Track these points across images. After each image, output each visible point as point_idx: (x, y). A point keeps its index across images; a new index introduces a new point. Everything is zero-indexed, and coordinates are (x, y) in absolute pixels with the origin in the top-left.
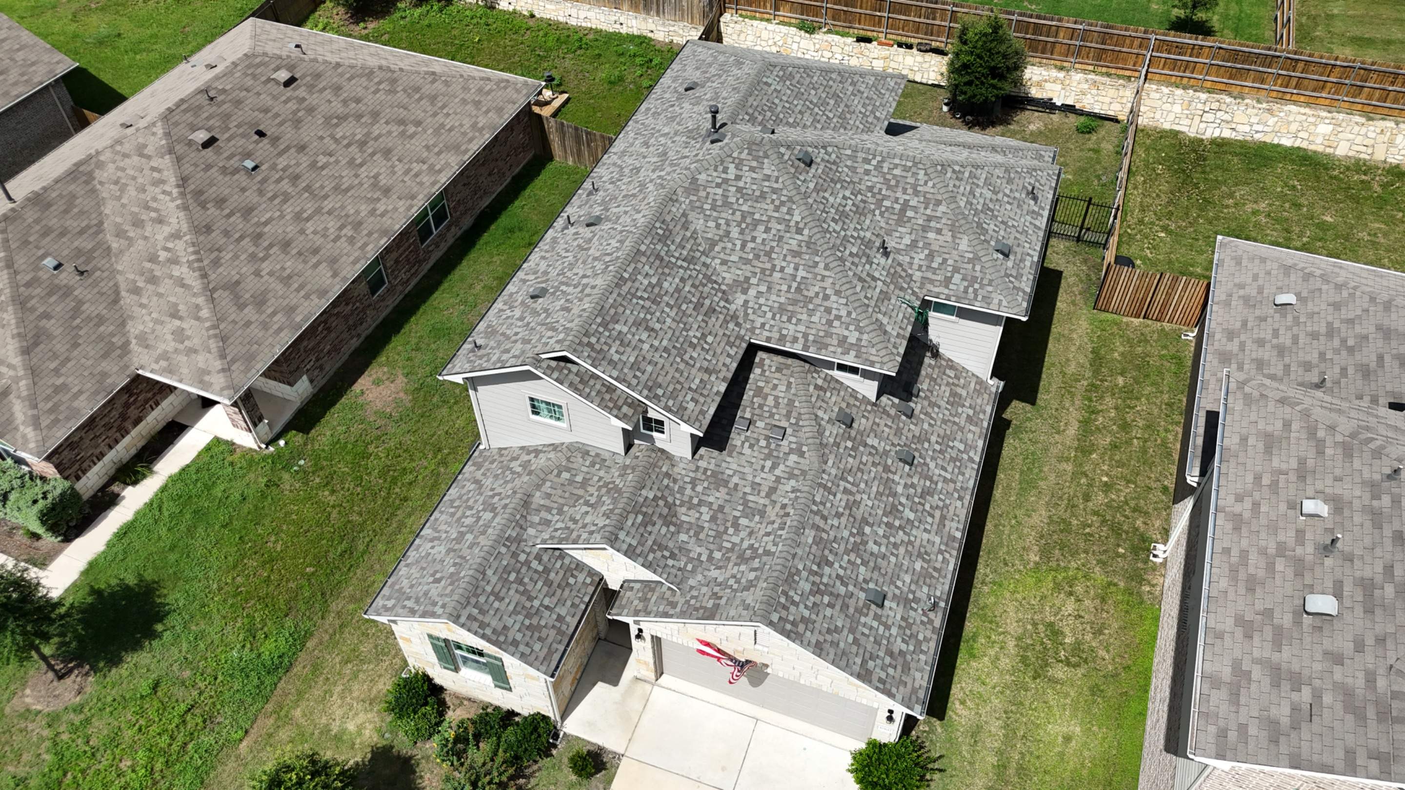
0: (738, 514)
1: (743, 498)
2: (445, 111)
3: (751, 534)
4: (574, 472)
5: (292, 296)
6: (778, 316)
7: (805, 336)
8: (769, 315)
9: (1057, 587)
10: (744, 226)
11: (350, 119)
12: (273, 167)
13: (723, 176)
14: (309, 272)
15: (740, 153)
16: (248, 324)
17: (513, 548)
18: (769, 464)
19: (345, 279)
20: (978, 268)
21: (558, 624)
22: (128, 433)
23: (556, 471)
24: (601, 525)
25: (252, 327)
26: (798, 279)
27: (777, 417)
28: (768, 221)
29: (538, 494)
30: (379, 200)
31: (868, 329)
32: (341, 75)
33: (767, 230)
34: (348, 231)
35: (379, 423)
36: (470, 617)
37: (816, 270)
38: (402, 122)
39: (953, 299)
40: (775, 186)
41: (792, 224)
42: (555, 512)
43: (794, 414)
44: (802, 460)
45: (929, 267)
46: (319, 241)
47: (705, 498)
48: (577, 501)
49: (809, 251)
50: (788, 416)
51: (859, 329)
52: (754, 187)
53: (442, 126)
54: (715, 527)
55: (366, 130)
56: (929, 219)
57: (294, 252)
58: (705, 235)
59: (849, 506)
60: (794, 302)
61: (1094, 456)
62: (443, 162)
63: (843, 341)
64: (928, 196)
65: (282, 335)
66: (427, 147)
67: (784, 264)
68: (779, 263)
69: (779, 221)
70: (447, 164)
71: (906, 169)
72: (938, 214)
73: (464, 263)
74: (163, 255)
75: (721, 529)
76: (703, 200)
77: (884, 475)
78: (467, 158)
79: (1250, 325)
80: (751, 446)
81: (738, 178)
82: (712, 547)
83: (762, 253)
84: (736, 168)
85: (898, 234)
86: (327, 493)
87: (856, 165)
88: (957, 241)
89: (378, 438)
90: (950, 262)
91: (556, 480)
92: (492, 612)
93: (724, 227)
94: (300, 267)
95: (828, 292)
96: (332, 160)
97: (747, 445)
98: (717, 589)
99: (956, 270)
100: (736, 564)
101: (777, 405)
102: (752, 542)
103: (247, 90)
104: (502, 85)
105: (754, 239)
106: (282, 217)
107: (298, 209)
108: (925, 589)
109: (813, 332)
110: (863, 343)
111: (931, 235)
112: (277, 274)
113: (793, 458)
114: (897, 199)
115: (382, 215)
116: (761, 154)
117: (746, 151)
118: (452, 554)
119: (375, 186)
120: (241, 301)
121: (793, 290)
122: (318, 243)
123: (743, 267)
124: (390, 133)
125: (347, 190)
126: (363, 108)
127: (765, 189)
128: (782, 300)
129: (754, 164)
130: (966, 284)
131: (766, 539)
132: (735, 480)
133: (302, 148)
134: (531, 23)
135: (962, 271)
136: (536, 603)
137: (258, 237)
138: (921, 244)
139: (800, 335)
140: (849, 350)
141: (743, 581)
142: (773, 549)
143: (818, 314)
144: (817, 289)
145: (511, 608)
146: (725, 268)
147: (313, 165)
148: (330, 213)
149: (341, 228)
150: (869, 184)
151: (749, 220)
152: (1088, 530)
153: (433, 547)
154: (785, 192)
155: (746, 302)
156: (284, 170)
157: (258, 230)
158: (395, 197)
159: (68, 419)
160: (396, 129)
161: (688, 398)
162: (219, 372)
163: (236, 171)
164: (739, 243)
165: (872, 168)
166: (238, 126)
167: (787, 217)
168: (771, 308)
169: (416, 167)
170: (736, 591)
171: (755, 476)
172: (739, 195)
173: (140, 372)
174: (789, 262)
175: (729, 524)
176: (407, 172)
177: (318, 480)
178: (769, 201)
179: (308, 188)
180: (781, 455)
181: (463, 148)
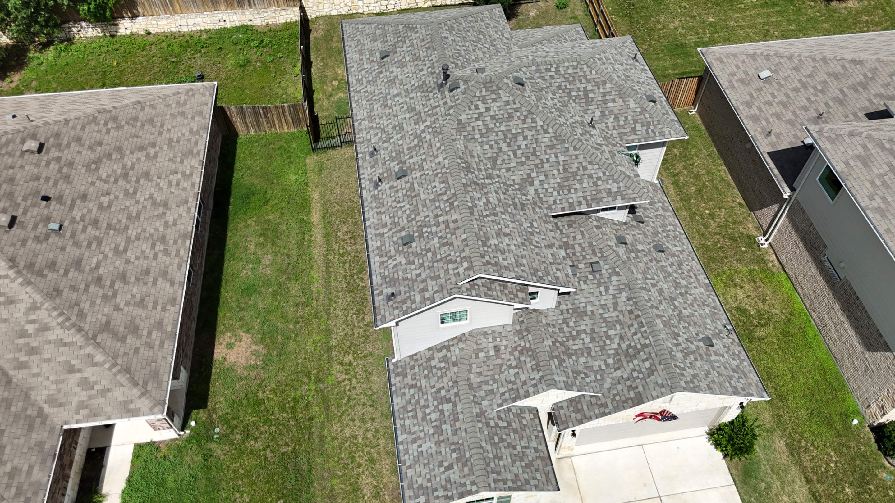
0: (605, 329)
1: (602, 318)
2: (165, 128)
3: (621, 338)
4: (486, 350)
5: (153, 314)
6: (561, 192)
7: (585, 198)
8: (555, 193)
9: (726, 285)
10: (508, 140)
11: (104, 160)
12: (73, 221)
13: (477, 111)
14: (153, 291)
15: (481, 92)
16: (137, 350)
17: (484, 420)
18: (602, 289)
19: (181, 284)
20: (647, 116)
21: (538, 455)
22: (69, 477)
23: (474, 356)
24: (537, 377)
25: (141, 351)
26: (561, 163)
27: (588, 257)
28: (523, 132)
29: (472, 376)
30: (164, 214)
31: (620, 179)
32: (74, 128)
33: (525, 138)
34: (159, 247)
35: (253, 374)
36: (496, 481)
37: (570, 153)
38: (141, 148)
39: (643, 140)
40: (515, 106)
41: (539, 128)
42: (491, 382)
43: (597, 251)
44: (620, 278)
45: (619, 125)
46: (144, 263)
47: (578, 328)
48: (500, 369)
49: (559, 142)
50: (594, 253)
51: (615, 181)
52: (502, 112)
53: (171, 140)
54: (597, 344)
55: (121, 165)
56: (604, 95)
57: (132, 279)
58: (486, 156)
59: (660, 295)
60: (567, 179)
61: (692, 201)
62: (189, 167)
63: (609, 192)
64: (596, 80)
65: (166, 346)
66: (171, 160)
67: (547, 156)
68: (544, 157)
69: (530, 129)
70: (192, 167)
71: (574, 68)
72: (608, 90)
73: (229, 234)
74: (31, 328)
75: (601, 343)
76: (472, 133)
77: (658, 265)
78: (202, 156)
79: (755, 95)
80: (585, 282)
81: (488, 109)
82: (603, 357)
83: (530, 155)
84: (483, 103)
85: (590, 111)
86: (252, 442)
87: (543, 75)
88: (627, 103)
89: (260, 386)
90: (630, 118)
91: (477, 361)
92: (503, 470)
93: (495, 146)
94: (144, 289)
95: (584, 164)
96: (112, 197)
97: (582, 283)
98: (628, 383)
99: (635, 122)
100: (628, 362)
101: (583, 249)
102: (628, 343)
103: (12, 167)
104: (190, 93)
105: (519, 147)
106: (105, 257)
107: (113, 246)
108: (719, 322)
109: (588, 193)
110: (622, 189)
111: (611, 105)
112: (132, 302)
113: (614, 278)
114: (579, 88)
115: (175, 224)
116: (495, 88)
117: (484, 90)
118: (443, 445)
119: (154, 203)
120: (120, 335)
121: (562, 172)
122: (145, 265)
123: (522, 168)
124: (138, 159)
125: (138, 216)
126: (108, 148)
127: (510, 111)
128: (558, 180)
129: (494, 96)
130: (645, 128)
131: (635, 337)
132: (589, 308)
133: (84, 197)
134: (151, 39)
135: (639, 121)
136: (519, 448)
137: (99, 280)
138: (607, 113)
139: (581, 199)
140: (616, 196)
141: (643, 370)
142: (648, 342)
143: (585, 181)
144: (576, 165)
145: (510, 460)
146: (510, 173)
147: (101, 207)
148: (138, 238)
149: (153, 247)
150: (557, 84)
151: (509, 136)
152: (719, 245)
153: (420, 446)
154: (523, 109)
155: (536, 190)
156: (82, 219)
157: (95, 275)
158: (174, 207)
159: (36, 493)
160: (141, 155)
161: (555, 270)
162: (140, 397)
163: (47, 237)
164: (511, 153)
165: (553, 73)
166: (25, 199)
167: (533, 125)
168: (554, 188)
169: (172, 178)
170: (644, 378)
171: (599, 301)
172: (494, 121)
173: (66, 427)
174: (550, 154)
175: (604, 338)
176: (170, 184)
177: (239, 437)
178: (516, 118)
179: (109, 226)
180: (607, 280)
181: (195, 151)
